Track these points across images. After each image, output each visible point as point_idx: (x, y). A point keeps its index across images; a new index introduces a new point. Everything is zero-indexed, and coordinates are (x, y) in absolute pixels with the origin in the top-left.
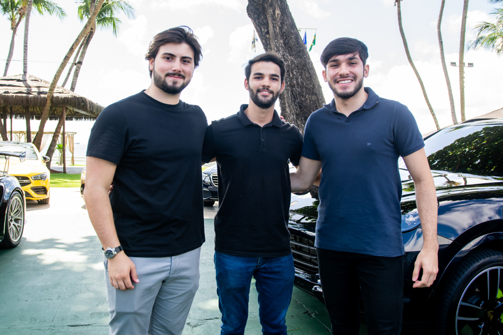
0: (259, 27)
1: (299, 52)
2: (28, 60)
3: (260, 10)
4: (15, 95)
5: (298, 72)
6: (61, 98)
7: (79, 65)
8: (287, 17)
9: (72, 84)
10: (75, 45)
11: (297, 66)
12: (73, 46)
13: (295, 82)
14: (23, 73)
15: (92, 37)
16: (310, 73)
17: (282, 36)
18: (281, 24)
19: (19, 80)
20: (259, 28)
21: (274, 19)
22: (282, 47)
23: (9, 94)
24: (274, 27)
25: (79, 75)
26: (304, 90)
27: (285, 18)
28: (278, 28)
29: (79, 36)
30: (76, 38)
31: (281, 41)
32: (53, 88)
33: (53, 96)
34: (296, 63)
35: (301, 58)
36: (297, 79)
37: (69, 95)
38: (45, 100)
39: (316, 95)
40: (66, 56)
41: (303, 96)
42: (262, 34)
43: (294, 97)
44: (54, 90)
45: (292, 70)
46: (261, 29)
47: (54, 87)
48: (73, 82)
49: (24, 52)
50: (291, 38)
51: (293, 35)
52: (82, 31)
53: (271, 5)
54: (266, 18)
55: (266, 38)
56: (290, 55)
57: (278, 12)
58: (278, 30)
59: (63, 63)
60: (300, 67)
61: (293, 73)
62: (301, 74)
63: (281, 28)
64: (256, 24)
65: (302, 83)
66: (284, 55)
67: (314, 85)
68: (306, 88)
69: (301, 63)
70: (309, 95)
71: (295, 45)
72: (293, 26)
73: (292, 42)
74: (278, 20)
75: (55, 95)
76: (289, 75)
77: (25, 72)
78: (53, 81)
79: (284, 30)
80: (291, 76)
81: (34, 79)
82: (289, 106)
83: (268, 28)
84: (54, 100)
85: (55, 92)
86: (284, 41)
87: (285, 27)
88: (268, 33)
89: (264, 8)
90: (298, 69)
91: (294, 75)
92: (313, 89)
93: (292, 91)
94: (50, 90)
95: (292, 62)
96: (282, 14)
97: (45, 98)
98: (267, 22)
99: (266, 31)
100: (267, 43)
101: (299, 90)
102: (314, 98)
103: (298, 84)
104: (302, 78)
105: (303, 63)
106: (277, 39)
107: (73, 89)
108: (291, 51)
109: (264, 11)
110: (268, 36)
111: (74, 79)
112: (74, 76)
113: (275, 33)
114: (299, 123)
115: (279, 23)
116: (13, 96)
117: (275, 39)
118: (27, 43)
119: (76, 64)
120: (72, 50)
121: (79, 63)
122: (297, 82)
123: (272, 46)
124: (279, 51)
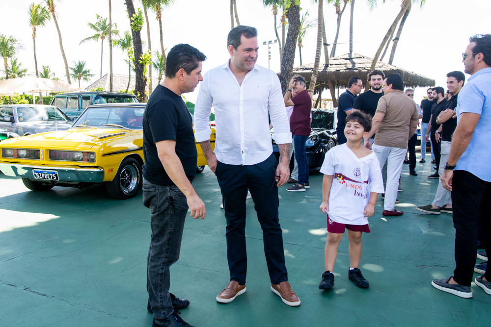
2: (353, 41)
4: (344, 71)
7: (396, 40)
10: (393, 27)
12: (391, 27)
14: (349, 52)
15: (408, 15)
19: (346, 59)
23: (340, 71)
25: (396, 50)
29: (396, 19)
30: (394, 20)
37: (387, 68)
40: (385, 37)
44: (375, 65)
47: (376, 63)
48: (391, 56)
49: (350, 35)
52: (399, 14)
59: (382, 42)
75: (376, 69)
77: (351, 51)
78: (375, 58)
81: (358, 56)
85: (376, 66)
94: (372, 65)
107: (390, 62)
111: (391, 54)
112: (392, 51)
119: (393, 40)
120: (391, 31)
121: (397, 39)
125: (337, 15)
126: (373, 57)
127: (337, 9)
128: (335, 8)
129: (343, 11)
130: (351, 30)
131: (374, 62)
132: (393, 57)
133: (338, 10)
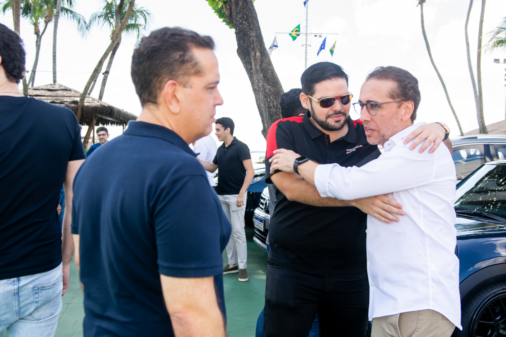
1: (274, 82)
2: (57, 70)
3: (246, 52)
5: (274, 97)
6: (91, 107)
7: (106, 74)
8: (266, 57)
9: (100, 93)
10: (103, 59)
11: (273, 93)
12: (102, 59)
13: (272, 104)
14: (52, 83)
15: (118, 48)
17: (262, 71)
18: (261, 62)
19: (50, 90)
21: (255, 59)
22: (262, 79)
24: (255, 65)
25: (106, 84)
27: (264, 58)
28: (258, 66)
29: (107, 51)
31: (261, 75)
32: (83, 98)
33: (83, 105)
34: (272, 90)
35: (276, 87)
36: (273, 102)
37: (96, 104)
38: (76, 109)
41: (278, 115)
42: (248, 69)
43: (271, 116)
44: (84, 100)
45: (269, 96)
47: (85, 98)
48: (101, 91)
49: (54, 62)
50: (269, 72)
53: (253, 49)
54: (250, 58)
55: (250, 73)
56: (268, 85)
57: (258, 54)
58: (258, 67)
61: (270, 98)
62: (276, 99)
63: (261, 66)
66: (263, 85)
69: (275, 91)
71: (271, 78)
72: (269, 63)
73: (269, 75)
74: (258, 60)
76: (267, 100)
77: (54, 81)
78: (84, 92)
79: (263, 67)
80: (269, 100)
81: (63, 88)
82: (267, 123)
83: (251, 65)
84: (84, 109)
85: (85, 101)
86: (263, 75)
87: (264, 65)
88: (251, 69)
89: (248, 51)
90: (274, 95)
91: (271, 99)
93: (269, 112)
94: (81, 100)
95: (269, 90)
96: (261, 56)
97: (75, 107)
98: (251, 61)
99: (250, 67)
103: (274, 106)
104: (276, 102)
106: (257, 74)
107: (101, 97)
108: (269, 82)
109: (248, 54)
110: (251, 71)
111: (101, 88)
112: (102, 85)
113: (256, 69)
115: (259, 62)
118: (55, 54)
119: (103, 74)
120: (101, 63)
121: (107, 72)
122: (273, 105)
123: (255, 79)
124: (259, 82)
125: (36, 36)
126: (82, 91)
127: (35, 29)
128: (33, 27)
129: (43, 33)
130: (54, 56)
131: (83, 96)
132: (103, 93)
133: (37, 31)
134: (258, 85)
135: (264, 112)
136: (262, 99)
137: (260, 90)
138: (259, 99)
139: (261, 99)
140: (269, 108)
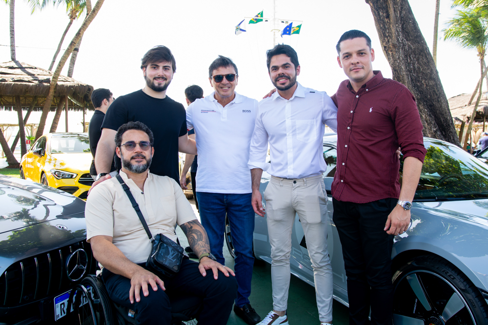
0: (377, 10)
1: (416, 37)
4: (13, 83)
5: (415, 57)
6: (67, 86)
7: (76, 52)
10: (82, 30)
11: (414, 52)
12: (80, 30)
13: (412, 67)
16: (427, 59)
17: (401, 20)
18: (401, 8)
19: (13, 68)
20: (376, 12)
21: (395, 3)
22: (401, 31)
23: (6, 83)
24: (394, 10)
26: (420, 75)
27: (404, 3)
28: (398, 12)
31: (401, 26)
32: (57, 76)
33: (57, 84)
34: (413, 48)
35: (419, 43)
36: (414, 64)
38: (48, 88)
39: (434, 80)
40: (72, 42)
42: (380, 18)
44: (58, 78)
45: (410, 55)
46: (378, 13)
47: (59, 75)
49: (11, 38)
50: (409, 22)
51: (410, 20)
55: (384, 23)
56: (407, 40)
58: (398, 15)
59: (68, 49)
60: (417, 52)
62: (418, 60)
63: (401, 13)
64: (375, 8)
65: (419, 68)
66: (403, 40)
67: (432, 70)
68: (423, 73)
69: (418, 48)
70: (425, 80)
71: (412, 30)
72: (409, 11)
73: (410, 27)
74: (399, 4)
75: (59, 83)
79: (402, 15)
80: (409, 61)
83: (387, 12)
87: (404, 12)
88: (388, 17)
90: (415, 55)
92: (431, 74)
94: (53, 78)
95: (409, 47)
97: (48, 86)
98: (387, 6)
99: (385, 15)
100: (385, 27)
101: (415, 75)
102: (431, 83)
103: (414, 69)
104: (418, 63)
105: (420, 48)
108: (409, 36)
110: (386, 20)
112: (70, 64)
113: (396, 17)
114: (421, 107)
116: (11, 84)
117: (397, 23)
118: (13, 28)
121: (76, 50)
122: (414, 67)
123: (393, 30)
124: (399, 36)
130: (12, 31)
134: (398, 40)
135: (406, 77)
136: (403, 59)
137: (400, 46)
138: (399, 58)
139: (401, 59)
140: (410, 71)
